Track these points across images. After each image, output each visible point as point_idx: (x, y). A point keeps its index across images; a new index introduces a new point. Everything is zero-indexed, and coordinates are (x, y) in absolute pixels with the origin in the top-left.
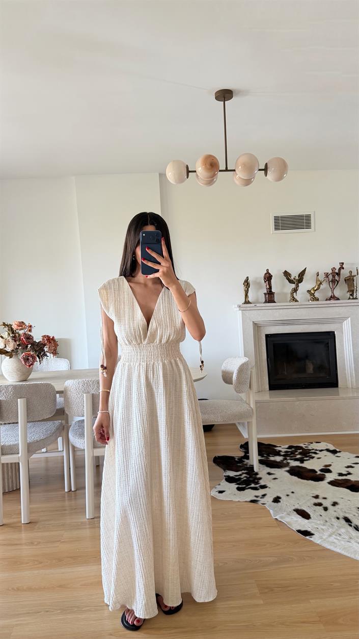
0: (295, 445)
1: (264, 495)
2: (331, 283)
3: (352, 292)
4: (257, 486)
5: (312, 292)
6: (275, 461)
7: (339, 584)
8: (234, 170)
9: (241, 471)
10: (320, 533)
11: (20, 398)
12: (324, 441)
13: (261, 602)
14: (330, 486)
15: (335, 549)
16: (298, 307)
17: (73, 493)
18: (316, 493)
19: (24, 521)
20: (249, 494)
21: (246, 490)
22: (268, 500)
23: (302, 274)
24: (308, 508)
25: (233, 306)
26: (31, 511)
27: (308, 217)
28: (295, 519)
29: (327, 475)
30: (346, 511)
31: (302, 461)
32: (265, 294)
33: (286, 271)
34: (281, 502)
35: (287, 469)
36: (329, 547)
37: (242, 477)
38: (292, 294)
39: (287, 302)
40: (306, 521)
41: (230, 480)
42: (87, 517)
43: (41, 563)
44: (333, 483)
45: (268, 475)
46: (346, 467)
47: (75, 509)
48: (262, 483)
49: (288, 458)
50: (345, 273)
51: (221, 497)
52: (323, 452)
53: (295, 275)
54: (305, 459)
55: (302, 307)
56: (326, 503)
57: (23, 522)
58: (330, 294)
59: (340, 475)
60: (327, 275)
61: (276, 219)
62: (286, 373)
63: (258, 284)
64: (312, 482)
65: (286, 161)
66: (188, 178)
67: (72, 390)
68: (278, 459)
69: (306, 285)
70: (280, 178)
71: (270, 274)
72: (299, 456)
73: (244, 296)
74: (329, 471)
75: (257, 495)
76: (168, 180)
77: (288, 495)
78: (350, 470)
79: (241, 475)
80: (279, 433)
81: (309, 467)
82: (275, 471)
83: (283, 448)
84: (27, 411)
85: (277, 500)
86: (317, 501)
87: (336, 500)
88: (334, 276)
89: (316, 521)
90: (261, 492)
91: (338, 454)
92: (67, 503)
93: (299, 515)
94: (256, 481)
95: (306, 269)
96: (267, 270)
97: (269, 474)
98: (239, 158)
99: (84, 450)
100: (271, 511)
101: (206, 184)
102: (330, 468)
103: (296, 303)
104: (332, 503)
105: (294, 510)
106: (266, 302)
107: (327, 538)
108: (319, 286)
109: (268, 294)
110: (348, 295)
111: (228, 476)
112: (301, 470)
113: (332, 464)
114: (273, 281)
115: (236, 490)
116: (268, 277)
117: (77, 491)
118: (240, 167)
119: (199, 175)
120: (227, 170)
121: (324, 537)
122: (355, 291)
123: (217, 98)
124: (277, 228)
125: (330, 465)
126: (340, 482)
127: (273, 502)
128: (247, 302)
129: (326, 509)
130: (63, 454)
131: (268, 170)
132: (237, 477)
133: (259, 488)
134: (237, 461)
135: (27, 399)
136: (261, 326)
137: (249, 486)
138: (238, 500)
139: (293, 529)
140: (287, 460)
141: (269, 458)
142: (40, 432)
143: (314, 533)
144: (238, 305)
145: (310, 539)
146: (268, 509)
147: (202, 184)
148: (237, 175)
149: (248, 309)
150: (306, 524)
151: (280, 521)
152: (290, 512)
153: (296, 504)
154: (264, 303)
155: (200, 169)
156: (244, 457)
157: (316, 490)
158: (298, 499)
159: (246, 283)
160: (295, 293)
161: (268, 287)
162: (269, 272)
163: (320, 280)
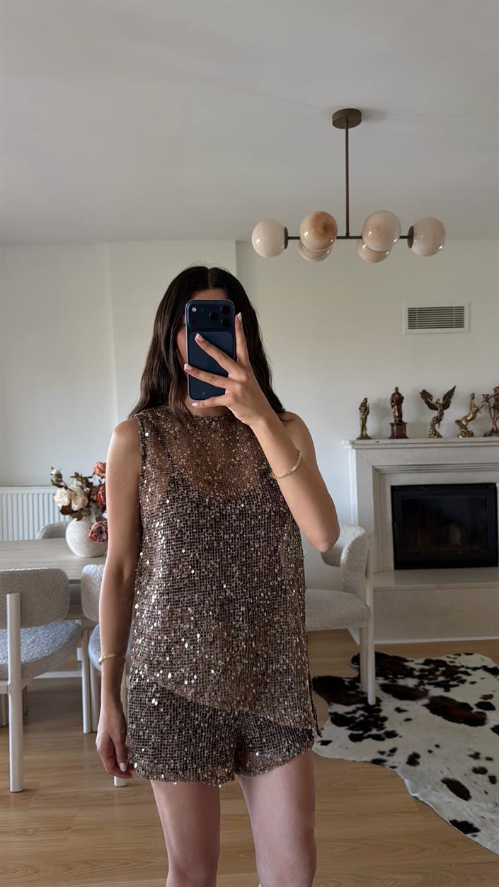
0: (434, 659)
1: (393, 751)
2: (492, 410)
4: (382, 732)
5: (465, 424)
6: (406, 688)
8: (360, 237)
9: (355, 704)
10: (488, 828)
11: (10, 593)
12: (478, 653)
14: (495, 735)
16: (441, 445)
18: (477, 750)
19: (13, 789)
20: (369, 749)
21: (366, 742)
22: (400, 759)
23: (449, 396)
24: (465, 778)
25: (343, 442)
26: (23, 769)
27: (460, 310)
28: (446, 799)
29: (489, 714)
31: (447, 690)
32: (392, 425)
33: (424, 391)
34: (421, 763)
37: (357, 715)
38: (433, 425)
39: (425, 437)
40: (464, 803)
41: (338, 720)
42: (116, 784)
45: (396, 713)
48: (389, 726)
49: (426, 681)
51: (325, 752)
52: (477, 671)
53: (438, 396)
54: (452, 683)
55: (448, 445)
56: (493, 769)
57: (11, 790)
58: (490, 426)
60: (486, 398)
61: (411, 312)
62: (419, 544)
63: (382, 411)
64: (467, 727)
65: (445, 225)
66: (286, 247)
67: (93, 581)
68: (411, 683)
69: (455, 412)
70: (433, 251)
71: (400, 395)
72: (441, 679)
73: (360, 428)
74: (491, 707)
75: (383, 750)
76: (254, 250)
77: (430, 752)
79: (354, 712)
80: (410, 638)
81: (459, 699)
82: (407, 705)
83: (416, 663)
84: (21, 613)
85: (413, 760)
86: (477, 764)
88: (497, 400)
89: (478, 803)
90: (387, 745)
92: (85, 754)
93: (452, 790)
94: (379, 723)
95: (454, 388)
96: (397, 389)
97: (399, 710)
98: (370, 217)
100: (407, 781)
101: (314, 258)
102: (491, 701)
103: (439, 440)
105: (443, 781)
106: (393, 437)
108: (475, 414)
109: (397, 424)
111: (336, 714)
112: (447, 703)
113: (494, 694)
114: (404, 405)
115: (348, 739)
116: (397, 400)
118: (370, 233)
119: (304, 242)
120: (347, 236)
121: (497, 837)
123: (336, 124)
124: (412, 325)
125: (491, 697)
127: (408, 763)
128: (364, 437)
129: (493, 780)
130: (81, 674)
131: (415, 237)
132: (349, 716)
133: (384, 736)
134: (347, 686)
135: (21, 595)
136: (384, 474)
137: (369, 733)
138: (352, 759)
139: (445, 818)
140: (424, 685)
141: (396, 682)
142: (43, 643)
143: (479, 828)
144: (350, 441)
145: (473, 838)
146: (402, 777)
147: (309, 258)
148: (365, 246)
149: (366, 447)
150: (466, 811)
151: (422, 802)
152: (436, 784)
153: (446, 770)
154: (390, 438)
155: (306, 234)
156: (358, 679)
157: (475, 743)
158: (447, 759)
159: (364, 408)
160: (437, 425)
161: (397, 414)
162: (400, 391)
163: (477, 405)
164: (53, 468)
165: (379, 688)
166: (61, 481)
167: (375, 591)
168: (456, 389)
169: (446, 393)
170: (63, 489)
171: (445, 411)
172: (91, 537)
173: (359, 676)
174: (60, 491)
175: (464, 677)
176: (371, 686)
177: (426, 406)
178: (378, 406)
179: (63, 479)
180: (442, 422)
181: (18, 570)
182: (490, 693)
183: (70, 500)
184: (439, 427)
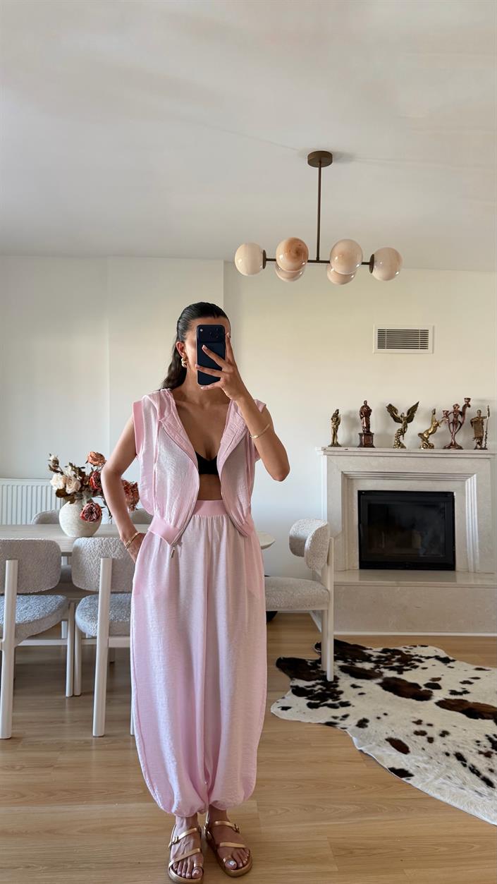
0: (392, 648)
1: (345, 717)
2: (451, 425)
3: (480, 439)
4: (337, 702)
5: (426, 436)
6: (363, 670)
7: (445, 849)
8: (328, 262)
9: (315, 680)
10: (421, 774)
11: (9, 559)
12: (432, 645)
13: (336, 869)
14: (438, 708)
15: (441, 798)
16: (405, 455)
17: (75, 698)
18: (419, 718)
19: (2, 735)
20: (324, 714)
21: (321, 708)
22: (351, 723)
23: (413, 410)
24: (406, 737)
25: (316, 449)
26: (14, 722)
27: (425, 333)
28: (388, 752)
29: (435, 692)
30: (461, 745)
31: (400, 671)
32: (361, 435)
33: (390, 405)
34: (369, 726)
35: (380, 681)
36: (433, 795)
38: (398, 437)
40: (403, 755)
41: (298, 692)
42: (94, 734)
44: (443, 704)
45: (352, 688)
46: (461, 683)
47: (76, 722)
48: (343, 698)
49: (382, 666)
50: (471, 413)
51: (285, 715)
52: (431, 660)
53: (402, 410)
54: (405, 668)
55: (410, 455)
56: (432, 732)
58: (450, 440)
59: (453, 693)
60: (446, 414)
61: (381, 333)
62: (383, 546)
63: (352, 422)
64: (414, 701)
65: (401, 254)
66: (264, 267)
67: (84, 552)
68: (368, 666)
69: (418, 426)
70: (390, 276)
71: (368, 408)
72: (396, 664)
73: (332, 436)
74: (438, 687)
75: (336, 715)
76: (237, 270)
77: (379, 718)
78: (467, 687)
79: (314, 686)
80: (371, 631)
81: (410, 680)
82: (362, 683)
83: (375, 651)
84: (18, 578)
85: (362, 724)
86: (418, 728)
87: (445, 729)
88: (456, 416)
89: (416, 757)
90: (341, 712)
91: (451, 664)
92: (67, 712)
93: (393, 746)
94: (336, 695)
95: (418, 403)
96: (365, 402)
97: (354, 686)
98: (336, 245)
99: (95, 638)
100: (354, 739)
101: (288, 278)
102: (439, 683)
104: (441, 733)
105: (387, 740)
106: (361, 446)
107: (431, 782)
108: (435, 428)
109: (365, 434)
110: (475, 442)
111: (297, 687)
112: (398, 683)
113: (442, 677)
114: (372, 417)
115: (306, 707)
116: (366, 412)
117: (84, 697)
118: (336, 258)
119: (278, 263)
120: (318, 261)
121: (428, 781)
122: (484, 438)
123: (311, 162)
124: (381, 345)
125: (439, 679)
126: (453, 703)
127: (357, 726)
128: (335, 444)
130: (66, 642)
131: (375, 264)
132: (309, 689)
133: (338, 705)
134: (309, 666)
135: (19, 561)
136: (352, 479)
137: (325, 703)
138: (308, 721)
139: (386, 767)
140: (380, 668)
141: (354, 665)
142: (35, 610)
143: (414, 774)
144: (322, 448)
145: (407, 781)
146: (351, 735)
147: (284, 278)
148: (332, 269)
149: (336, 454)
150: (403, 761)
151: (367, 754)
152: (381, 741)
153: (390, 731)
154: (358, 447)
155: (281, 256)
156: (319, 661)
157: (419, 713)
158: (393, 724)
159: (335, 419)
160: (401, 436)
161: (365, 426)
162: (368, 404)
163: (437, 420)
164: (51, 455)
165: (336, 668)
166: (58, 467)
167: (336, 585)
170: (59, 474)
171: (408, 424)
172: (83, 517)
173: (320, 659)
174: (56, 475)
176: (330, 667)
178: (348, 417)
179: (60, 465)
181: (18, 539)
182: (439, 676)
183: (65, 484)
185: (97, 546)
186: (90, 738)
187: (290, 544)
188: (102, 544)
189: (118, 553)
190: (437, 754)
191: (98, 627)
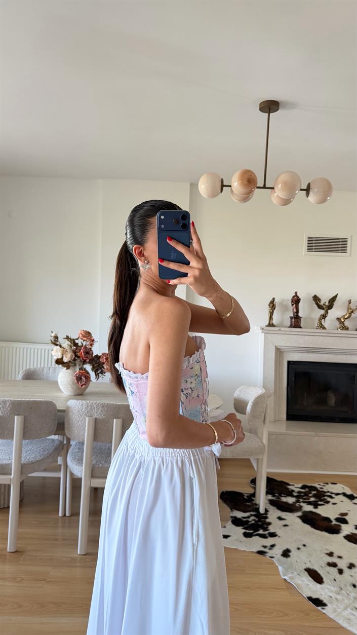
0: (309, 485)
1: (273, 546)
4: (266, 533)
5: (343, 321)
6: (287, 503)
8: (273, 188)
9: (250, 512)
10: (333, 604)
11: (17, 415)
12: (341, 483)
14: (346, 541)
16: (325, 335)
17: (67, 518)
18: (331, 549)
19: (10, 549)
20: (256, 543)
21: (254, 537)
22: (277, 552)
23: (333, 300)
24: (321, 568)
25: (256, 328)
26: (18, 537)
27: (345, 241)
28: (306, 582)
29: (343, 526)
31: (316, 505)
32: (291, 318)
33: (315, 296)
34: (291, 556)
35: (300, 514)
36: (345, 625)
37: (250, 519)
38: (320, 320)
39: (313, 328)
40: (318, 586)
41: (236, 522)
42: (79, 553)
43: (21, 606)
44: (350, 538)
45: (278, 520)
47: (67, 540)
48: (272, 529)
49: (301, 500)
52: (339, 496)
53: (325, 300)
54: (320, 503)
55: (330, 335)
56: (342, 564)
57: (8, 550)
61: (310, 240)
62: (305, 404)
63: (284, 308)
64: (326, 534)
65: (332, 183)
66: (221, 192)
67: (74, 411)
68: (290, 500)
69: (336, 312)
70: (323, 200)
71: (298, 297)
72: (312, 499)
73: (268, 318)
74: (345, 522)
75: (265, 545)
76: (200, 193)
77: (299, 549)
79: (248, 517)
81: (324, 514)
82: (286, 515)
83: (296, 487)
84: (24, 429)
85: (286, 553)
86: (330, 560)
87: (353, 561)
89: (328, 587)
90: (269, 541)
91: (356, 501)
92: (60, 531)
93: (311, 577)
94: (265, 526)
95: (337, 295)
96: (296, 293)
97: (280, 518)
98: (279, 175)
99: (81, 479)
100: (280, 568)
101: (240, 200)
102: (346, 518)
103: (324, 331)
104: (348, 565)
105: (305, 570)
106: (291, 326)
107: (341, 612)
108: (350, 314)
109: (295, 318)
111: (235, 518)
112: (314, 517)
113: (349, 513)
114: (300, 305)
115: (242, 536)
116: (296, 301)
117: (72, 518)
118: (280, 186)
119: (234, 189)
120: (264, 187)
121: (339, 610)
123: (262, 109)
124: (310, 249)
125: (346, 514)
127: (282, 555)
128: (271, 325)
130: (60, 476)
131: (311, 190)
132: (245, 520)
133: (267, 535)
134: (245, 499)
135: (25, 417)
136: (283, 352)
137: (257, 533)
138: (243, 550)
139: (304, 595)
140: (300, 503)
141: (280, 499)
142: (36, 451)
143: (327, 603)
144: (261, 327)
145: (322, 610)
146: (277, 564)
147: (237, 200)
148: (276, 194)
149: (272, 332)
150: (318, 591)
151: (289, 582)
152: (301, 571)
153: (308, 562)
154: (289, 327)
155: (236, 184)
156: (254, 495)
157: (331, 545)
158: (309, 555)
159: (272, 305)
160: (323, 320)
161: (295, 311)
162: (298, 295)
163: (352, 308)
164: (52, 332)
165: (267, 502)
166: (57, 341)
167: (270, 434)
168: (338, 296)
169: (331, 297)
170: (58, 347)
171: (329, 311)
173: (255, 493)
174: (56, 348)
175: (329, 499)
176: (262, 500)
177: (316, 306)
178: (281, 304)
179: (59, 339)
180: (326, 318)
181: (24, 400)
182: (346, 512)
183: (63, 355)
184: (324, 322)
185: (84, 407)
186: (75, 556)
187: (234, 404)
188: (88, 406)
189: (100, 414)
190: (345, 585)
191: (83, 470)
